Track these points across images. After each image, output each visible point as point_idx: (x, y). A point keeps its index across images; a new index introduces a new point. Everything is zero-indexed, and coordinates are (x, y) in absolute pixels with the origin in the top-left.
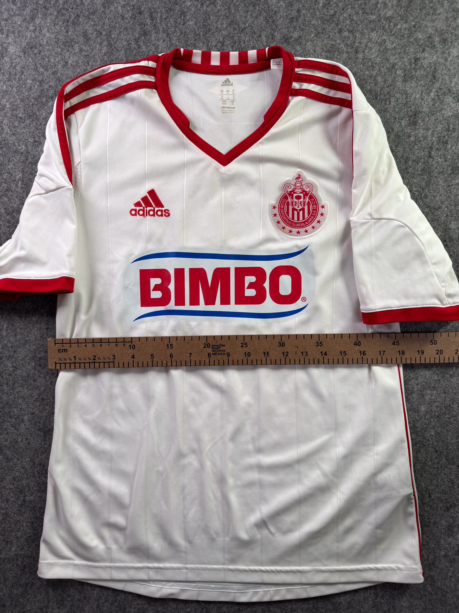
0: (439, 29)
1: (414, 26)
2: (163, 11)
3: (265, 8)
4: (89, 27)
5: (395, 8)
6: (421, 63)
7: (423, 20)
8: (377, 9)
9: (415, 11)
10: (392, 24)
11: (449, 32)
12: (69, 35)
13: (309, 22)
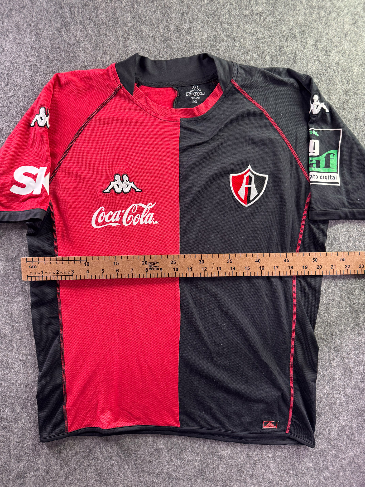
0: (298, 23)
1: (280, 20)
2: (80, 6)
3: (161, 4)
4: (21, 19)
5: (265, 5)
6: (285, 50)
7: (287, 15)
8: (251, 6)
9: (280, 7)
10: (262, 18)
11: (307, 25)
12: (5, 26)
13: (196, 15)
